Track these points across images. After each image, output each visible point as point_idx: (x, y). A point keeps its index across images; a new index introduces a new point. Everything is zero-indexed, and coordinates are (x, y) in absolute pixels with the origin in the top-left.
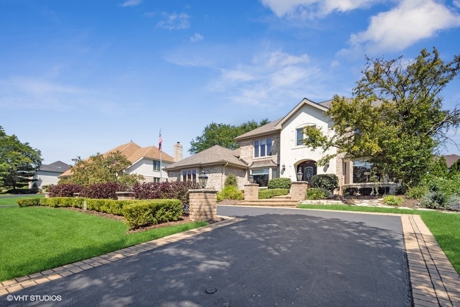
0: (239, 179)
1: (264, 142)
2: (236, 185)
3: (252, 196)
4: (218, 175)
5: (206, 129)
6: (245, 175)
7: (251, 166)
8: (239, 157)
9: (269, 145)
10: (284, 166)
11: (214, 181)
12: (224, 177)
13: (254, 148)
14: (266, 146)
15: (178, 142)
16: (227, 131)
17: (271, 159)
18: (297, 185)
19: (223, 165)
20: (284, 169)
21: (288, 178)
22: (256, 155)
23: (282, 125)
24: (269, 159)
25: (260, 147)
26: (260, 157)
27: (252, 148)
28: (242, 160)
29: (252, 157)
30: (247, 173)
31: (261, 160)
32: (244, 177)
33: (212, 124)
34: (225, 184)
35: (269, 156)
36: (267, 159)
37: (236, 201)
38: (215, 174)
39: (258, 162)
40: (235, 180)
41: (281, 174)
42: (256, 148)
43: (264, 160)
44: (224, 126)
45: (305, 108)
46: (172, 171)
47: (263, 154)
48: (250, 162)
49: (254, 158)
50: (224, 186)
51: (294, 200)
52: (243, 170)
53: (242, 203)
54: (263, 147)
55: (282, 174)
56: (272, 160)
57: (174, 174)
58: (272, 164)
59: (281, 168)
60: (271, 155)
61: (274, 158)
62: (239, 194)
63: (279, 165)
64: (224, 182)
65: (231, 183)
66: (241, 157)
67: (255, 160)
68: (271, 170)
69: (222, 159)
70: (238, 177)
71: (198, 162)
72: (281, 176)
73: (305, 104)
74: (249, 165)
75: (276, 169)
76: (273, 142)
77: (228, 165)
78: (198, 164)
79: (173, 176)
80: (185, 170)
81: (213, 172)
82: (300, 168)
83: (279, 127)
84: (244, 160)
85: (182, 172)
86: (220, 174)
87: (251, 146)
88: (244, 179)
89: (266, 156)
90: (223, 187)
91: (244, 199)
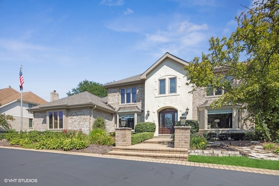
0: (107, 122)
1: (130, 91)
2: (105, 128)
3: (125, 142)
4: (86, 118)
5: (80, 84)
6: (112, 119)
7: (118, 111)
8: (107, 103)
9: (134, 93)
10: (148, 112)
11: (82, 123)
12: (93, 120)
13: (120, 96)
14: (131, 94)
15: (55, 91)
16: (97, 87)
17: (136, 105)
18: (181, 131)
19: (91, 108)
20: (148, 115)
21: (153, 122)
22: (123, 102)
23: (147, 75)
24: (134, 105)
25: (126, 95)
26: (126, 103)
27: (119, 95)
28: (109, 106)
29: (119, 103)
30: (114, 118)
31: (127, 106)
32: (111, 120)
33: (85, 81)
34: (93, 127)
35: (134, 103)
36: (132, 105)
37: (105, 147)
38: (83, 117)
39: (124, 108)
40: (103, 123)
41: (145, 119)
42: (123, 95)
43: (130, 106)
44: (95, 84)
45: (167, 62)
46: (38, 112)
47: (128, 101)
48: (116, 107)
49: (120, 104)
50: (91, 128)
51: (179, 149)
52: (111, 114)
53: (113, 152)
54: (128, 95)
55: (147, 119)
56: (136, 107)
57: (40, 115)
58: (137, 110)
59: (146, 113)
60: (135, 102)
61: (139, 105)
62: (109, 139)
63: (143, 111)
64: (92, 125)
65: (99, 126)
66: (109, 103)
67: (122, 106)
68: (136, 115)
69: (90, 101)
70: (106, 120)
71: (65, 104)
72: (146, 121)
73: (167, 58)
74: (116, 110)
75: (141, 114)
76: (138, 91)
77: (96, 108)
78: (65, 106)
79: (39, 117)
80: (50, 111)
81: (81, 115)
82: (161, 115)
83: (144, 77)
84: (111, 105)
85: (48, 113)
86: (88, 117)
87: (118, 93)
88: (111, 122)
89: (131, 103)
90: (92, 130)
91: (114, 145)
